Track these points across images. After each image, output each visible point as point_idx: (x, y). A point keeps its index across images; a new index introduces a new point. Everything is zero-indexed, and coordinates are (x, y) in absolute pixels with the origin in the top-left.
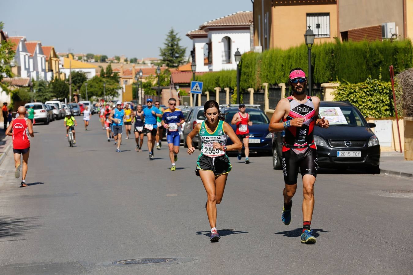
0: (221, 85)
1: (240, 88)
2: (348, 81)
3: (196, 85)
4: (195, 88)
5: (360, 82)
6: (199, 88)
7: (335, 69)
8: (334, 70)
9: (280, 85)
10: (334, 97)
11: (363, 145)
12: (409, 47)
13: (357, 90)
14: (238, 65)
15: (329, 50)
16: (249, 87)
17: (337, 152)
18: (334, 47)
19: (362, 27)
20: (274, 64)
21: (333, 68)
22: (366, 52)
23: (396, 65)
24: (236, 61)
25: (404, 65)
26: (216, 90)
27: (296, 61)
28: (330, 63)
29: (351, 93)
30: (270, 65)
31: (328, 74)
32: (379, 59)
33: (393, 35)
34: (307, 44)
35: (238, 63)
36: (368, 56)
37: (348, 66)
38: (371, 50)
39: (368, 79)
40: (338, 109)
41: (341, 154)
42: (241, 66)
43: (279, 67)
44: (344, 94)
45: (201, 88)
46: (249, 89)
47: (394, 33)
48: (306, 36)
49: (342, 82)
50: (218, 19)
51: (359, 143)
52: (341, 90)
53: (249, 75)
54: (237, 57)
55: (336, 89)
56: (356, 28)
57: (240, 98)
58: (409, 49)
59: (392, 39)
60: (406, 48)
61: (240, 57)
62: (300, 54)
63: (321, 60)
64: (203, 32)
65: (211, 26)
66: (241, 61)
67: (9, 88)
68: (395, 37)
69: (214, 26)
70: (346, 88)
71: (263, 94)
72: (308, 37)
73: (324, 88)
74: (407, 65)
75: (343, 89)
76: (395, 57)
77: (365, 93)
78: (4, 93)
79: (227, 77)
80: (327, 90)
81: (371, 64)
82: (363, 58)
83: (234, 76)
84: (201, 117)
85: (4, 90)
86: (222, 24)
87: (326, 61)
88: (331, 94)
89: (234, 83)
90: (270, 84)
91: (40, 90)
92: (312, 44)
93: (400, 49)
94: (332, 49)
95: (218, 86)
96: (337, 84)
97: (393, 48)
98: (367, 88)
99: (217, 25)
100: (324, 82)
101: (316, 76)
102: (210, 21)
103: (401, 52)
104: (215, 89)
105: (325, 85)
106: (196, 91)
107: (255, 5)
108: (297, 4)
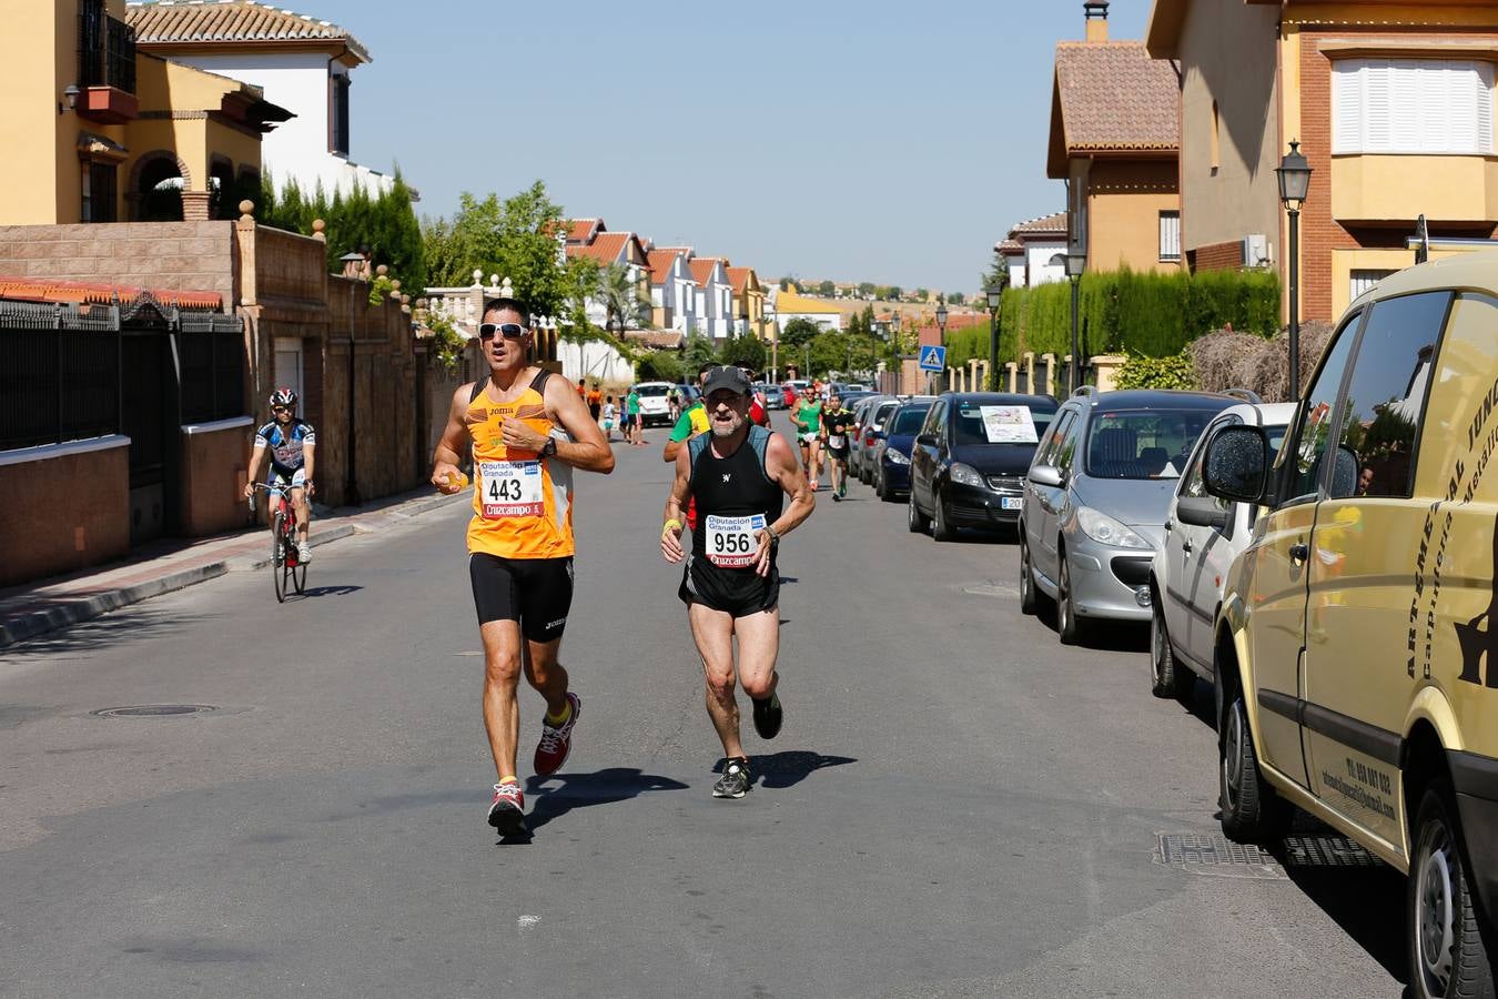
2: (1146, 352)
3: (931, 354)
4: (928, 359)
5: (1170, 355)
6: (937, 359)
7: (1119, 328)
8: (1116, 330)
9: (1045, 357)
10: (1115, 384)
12: (1272, 286)
13: (1163, 371)
15: (1107, 288)
16: (1010, 361)
17: (1004, 499)
18: (1117, 283)
19: (1218, 243)
20: (1040, 314)
21: (1115, 324)
22: (1182, 295)
23: (1244, 322)
25: (1260, 323)
26: (970, 365)
28: (1108, 315)
29: (1148, 377)
30: (1037, 316)
31: (1105, 336)
32: (1207, 308)
33: (1261, 261)
36: (1186, 301)
37: (1146, 323)
38: (1192, 290)
39: (1185, 349)
40: (1025, 410)
41: (1011, 504)
43: (1047, 320)
44: (1135, 378)
45: (941, 359)
46: (1008, 365)
47: (1262, 256)
49: (1133, 354)
50: (1044, 218)
52: (1129, 370)
55: (1119, 369)
56: (1208, 245)
57: (998, 381)
58: (1271, 290)
59: (1257, 269)
60: (1265, 287)
63: (1096, 309)
64: (1014, 245)
65: (1028, 232)
67: (632, 351)
68: (1264, 264)
69: (1033, 232)
70: (1139, 366)
71: (1026, 374)
73: (1096, 366)
74: (1267, 322)
75: (1134, 370)
76: (1243, 305)
77: (1180, 378)
78: (623, 360)
80: (1101, 370)
81: (1193, 318)
82: (1176, 306)
85: (622, 355)
86: (1051, 229)
87: (1102, 310)
88: (1111, 379)
90: (1036, 355)
91: (697, 356)
92: (1080, 275)
93: (1253, 289)
94: (1114, 286)
96: (1122, 359)
97: (1238, 289)
98: (1184, 367)
99: (1039, 229)
100: (1099, 355)
101: (1089, 340)
102: (1026, 223)
103: (1255, 296)
104: (970, 361)
105: (1097, 359)
106: (932, 365)
107: (1071, 191)
108: (1141, 190)
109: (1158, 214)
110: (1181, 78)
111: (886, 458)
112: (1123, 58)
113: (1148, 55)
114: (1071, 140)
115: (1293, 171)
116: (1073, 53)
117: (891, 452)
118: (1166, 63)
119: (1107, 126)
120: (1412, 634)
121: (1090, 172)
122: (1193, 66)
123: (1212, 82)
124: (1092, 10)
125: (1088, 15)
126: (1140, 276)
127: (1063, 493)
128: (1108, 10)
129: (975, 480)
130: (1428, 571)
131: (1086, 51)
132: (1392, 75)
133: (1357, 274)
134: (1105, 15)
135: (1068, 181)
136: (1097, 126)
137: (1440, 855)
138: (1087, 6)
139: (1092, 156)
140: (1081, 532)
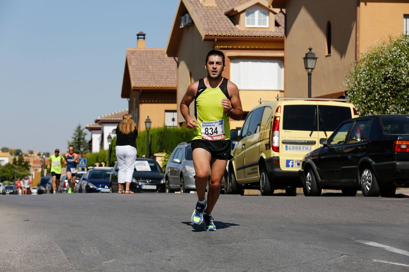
0: (100, 161)
1: (111, 161)
6: (83, 163)
7: (163, 145)
10: (162, 162)
11: (157, 182)
14: (109, 145)
15: (159, 132)
17: (142, 186)
21: (161, 144)
22: (183, 134)
24: (108, 142)
27: (142, 140)
28: (159, 140)
31: (158, 147)
34: (146, 128)
35: (110, 143)
36: (184, 136)
41: (145, 187)
42: (112, 146)
45: (85, 162)
48: (146, 122)
49: (167, 153)
50: (110, 114)
51: (155, 181)
52: (166, 158)
54: (110, 139)
55: (163, 158)
61: (111, 139)
62: (145, 135)
63: (155, 139)
65: (103, 120)
66: (112, 142)
69: (106, 120)
72: (147, 124)
73: (155, 157)
75: (168, 158)
79: (103, 155)
80: (157, 158)
83: (107, 153)
86: (112, 119)
87: (157, 139)
88: (161, 160)
89: (107, 159)
92: (149, 128)
94: (161, 132)
95: (97, 161)
96: (164, 154)
99: (108, 119)
100: (156, 152)
101: (152, 149)
102: (103, 116)
105: (156, 155)
106: (82, 165)
107: (130, 103)
108: (158, 103)
109: (164, 111)
110: (178, 64)
112: (151, 54)
113: (166, 56)
114: (134, 84)
116: (133, 53)
117: (89, 184)
118: (172, 58)
119: (146, 79)
120: (260, 148)
121: (140, 96)
122: (182, 60)
123: (189, 66)
124: (140, 37)
125: (138, 38)
127: (180, 164)
128: (146, 36)
130: (262, 139)
131: (138, 52)
134: (144, 38)
135: (129, 99)
136: (143, 79)
137: (264, 173)
138: (138, 35)
139: (141, 90)
140: (186, 171)
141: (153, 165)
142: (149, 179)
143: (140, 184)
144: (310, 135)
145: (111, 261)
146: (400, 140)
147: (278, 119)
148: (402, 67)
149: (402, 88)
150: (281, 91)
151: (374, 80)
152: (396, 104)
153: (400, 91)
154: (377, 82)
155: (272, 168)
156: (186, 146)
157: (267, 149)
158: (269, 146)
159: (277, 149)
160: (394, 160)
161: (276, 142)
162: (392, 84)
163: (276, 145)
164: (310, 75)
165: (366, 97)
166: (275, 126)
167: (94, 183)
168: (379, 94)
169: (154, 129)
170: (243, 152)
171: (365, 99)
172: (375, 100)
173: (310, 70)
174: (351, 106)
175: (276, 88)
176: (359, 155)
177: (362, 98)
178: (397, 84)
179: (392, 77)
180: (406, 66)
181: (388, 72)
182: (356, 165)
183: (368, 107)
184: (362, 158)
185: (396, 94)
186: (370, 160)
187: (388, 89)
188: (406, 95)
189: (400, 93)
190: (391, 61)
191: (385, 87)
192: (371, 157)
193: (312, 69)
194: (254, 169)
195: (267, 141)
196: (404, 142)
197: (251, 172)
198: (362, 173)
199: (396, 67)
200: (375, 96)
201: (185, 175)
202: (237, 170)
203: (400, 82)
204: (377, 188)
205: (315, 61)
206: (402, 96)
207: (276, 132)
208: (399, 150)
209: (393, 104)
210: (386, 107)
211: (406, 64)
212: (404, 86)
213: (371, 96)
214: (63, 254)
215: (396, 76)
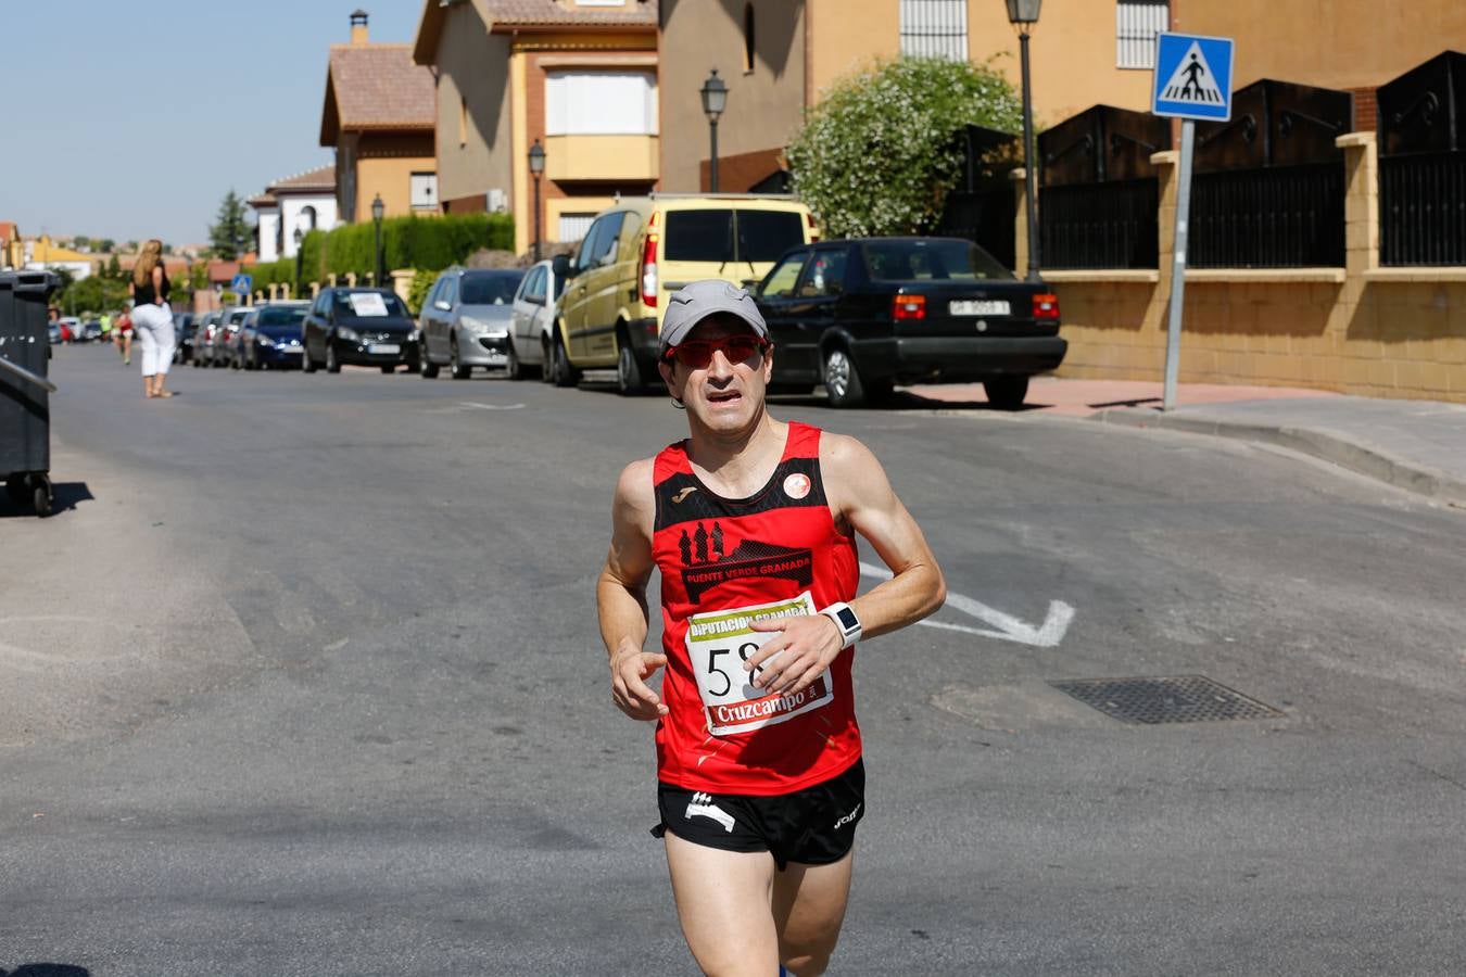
0: (277, 281)
1: (302, 281)
2: (427, 268)
3: (241, 281)
4: (239, 285)
5: (443, 270)
6: (245, 285)
7: (410, 252)
8: (408, 254)
10: (407, 289)
11: (401, 338)
12: (508, 223)
14: (298, 250)
16: (313, 281)
17: (371, 346)
19: (467, 196)
20: (342, 248)
21: (407, 250)
24: (295, 243)
26: (270, 288)
28: (402, 243)
30: (337, 248)
31: (400, 258)
33: (499, 207)
34: (374, 218)
35: (298, 245)
37: (427, 249)
40: (377, 296)
42: (302, 250)
44: (420, 286)
45: (248, 285)
46: (311, 284)
47: (500, 203)
48: (372, 206)
49: (419, 270)
50: (296, 176)
51: (396, 335)
52: (416, 280)
53: (313, 264)
54: (298, 238)
55: (408, 281)
56: (459, 197)
58: (508, 226)
59: (498, 213)
61: (301, 236)
63: (393, 240)
64: (271, 198)
65: (283, 188)
66: (304, 242)
68: (501, 209)
69: (287, 187)
70: (423, 277)
72: (376, 209)
73: (394, 276)
75: (420, 280)
79: (284, 267)
80: (398, 280)
83: (294, 266)
84: (235, 322)
86: (303, 185)
87: (399, 241)
88: (405, 286)
89: (293, 276)
90: (338, 276)
93: (497, 226)
95: (273, 280)
96: (412, 273)
99: (292, 185)
100: (396, 269)
101: (389, 262)
102: (282, 180)
103: (498, 230)
104: (269, 286)
105: (395, 273)
107: (339, 157)
108: (397, 156)
109: (408, 174)
110: (437, 80)
111: (256, 342)
112: (380, 56)
113: (413, 63)
114: (346, 118)
115: (537, 156)
116: (343, 53)
118: (424, 69)
119: (372, 109)
120: (617, 296)
121: (359, 143)
122: (446, 72)
123: (461, 85)
124: (357, 20)
125: (353, 23)
126: (423, 220)
127: (451, 314)
128: (369, 19)
129: (353, 337)
131: (352, 52)
132: (587, 81)
133: (564, 215)
134: (365, 23)
135: (336, 149)
136: (364, 109)
137: (626, 349)
138: (353, 17)
139: (361, 132)
140: (462, 328)
141: (391, 301)
142: (384, 331)
143: (366, 342)
144: (721, 271)
145: (341, 644)
146: (904, 294)
147: (653, 239)
148: (903, 121)
149: (903, 164)
150: (652, 136)
151: (847, 147)
152: (893, 198)
153: (899, 170)
154: (852, 153)
155: (644, 339)
156: (461, 273)
157: (631, 301)
158: (636, 294)
159: (652, 302)
160: (892, 335)
161: (651, 285)
162: (883, 155)
163: (650, 292)
164: (713, 124)
165: (832, 182)
166: (648, 254)
167: (270, 336)
168: (857, 177)
169: (390, 221)
170: (582, 302)
171: (829, 187)
172: (850, 189)
173: (714, 116)
174: (803, 210)
175: (640, 129)
176: (823, 321)
177: (823, 185)
178: (893, 155)
179: (884, 143)
180: (910, 120)
181: (875, 132)
182: (816, 342)
183: (836, 202)
184: (827, 331)
185: (890, 177)
186: (845, 333)
187: (876, 167)
188: (912, 178)
189: (900, 176)
190: (880, 110)
191: (869, 162)
192: (846, 327)
193: (719, 113)
194: (604, 340)
195: (633, 285)
196: (911, 298)
197: (601, 344)
198: (827, 358)
199: (891, 121)
200: (849, 182)
201: (459, 337)
202: (572, 337)
203: (899, 152)
204: (859, 389)
205: (723, 95)
206: (903, 183)
207: (650, 267)
208: (902, 315)
209: (884, 197)
210: (873, 204)
211: (910, 116)
212: (907, 161)
213: (841, 182)
214: (242, 631)
215: (892, 141)
